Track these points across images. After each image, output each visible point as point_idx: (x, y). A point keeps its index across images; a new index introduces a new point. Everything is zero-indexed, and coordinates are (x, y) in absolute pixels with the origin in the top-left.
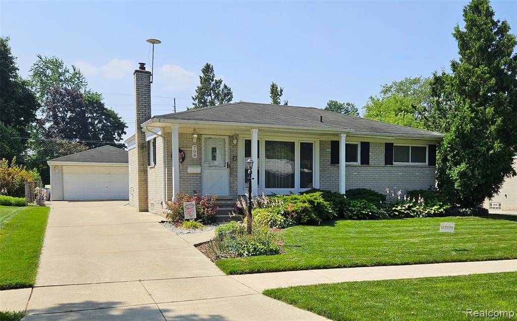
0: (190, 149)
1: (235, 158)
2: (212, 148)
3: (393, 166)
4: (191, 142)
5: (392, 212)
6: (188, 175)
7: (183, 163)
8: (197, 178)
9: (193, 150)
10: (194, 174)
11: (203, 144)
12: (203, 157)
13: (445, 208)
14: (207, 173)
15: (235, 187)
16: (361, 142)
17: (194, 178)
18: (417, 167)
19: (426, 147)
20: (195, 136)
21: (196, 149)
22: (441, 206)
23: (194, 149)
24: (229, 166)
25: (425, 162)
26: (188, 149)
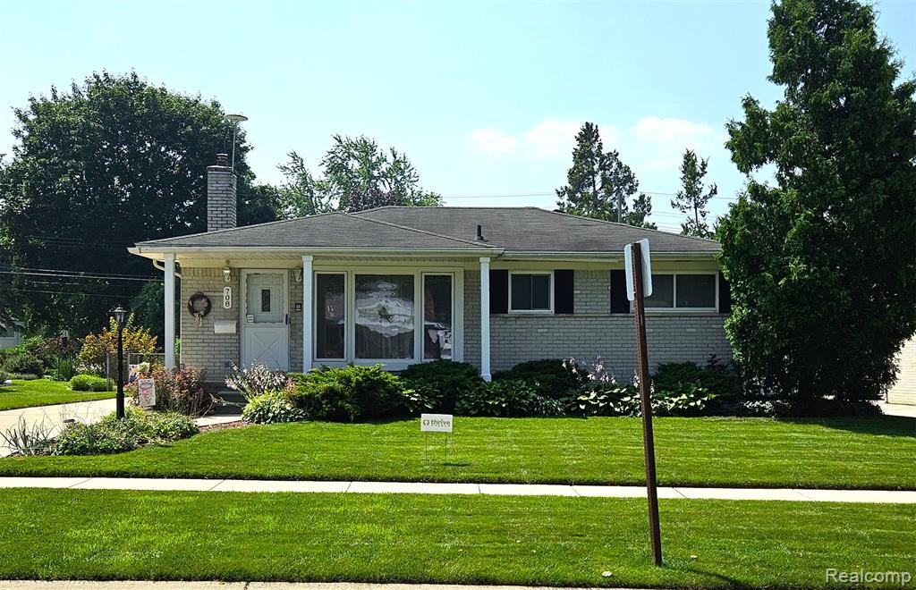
0: (220, 294)
1: (298, 306)
2: (263, 291)
3: (630, 315)
4: (223, 282)
5: (574, 405)
6: (215, 337)
7: (208, 317)
8: (231, 341)
9: (225, 294)
10: (225, 334)
11: (244, 285)
12: (244, 305)
13: (706, 399)
14: (251, 333)
15: (298, 357)
16: (556, 271)
17: (228, 341)
18: (690, 316)
19: (714, 276)
20: (226, 272)
21: (230, 294)
22: (699, 395)
23: (227, 293)
24: (288, 321)
25: (714, 307)
26: (216, 294)
